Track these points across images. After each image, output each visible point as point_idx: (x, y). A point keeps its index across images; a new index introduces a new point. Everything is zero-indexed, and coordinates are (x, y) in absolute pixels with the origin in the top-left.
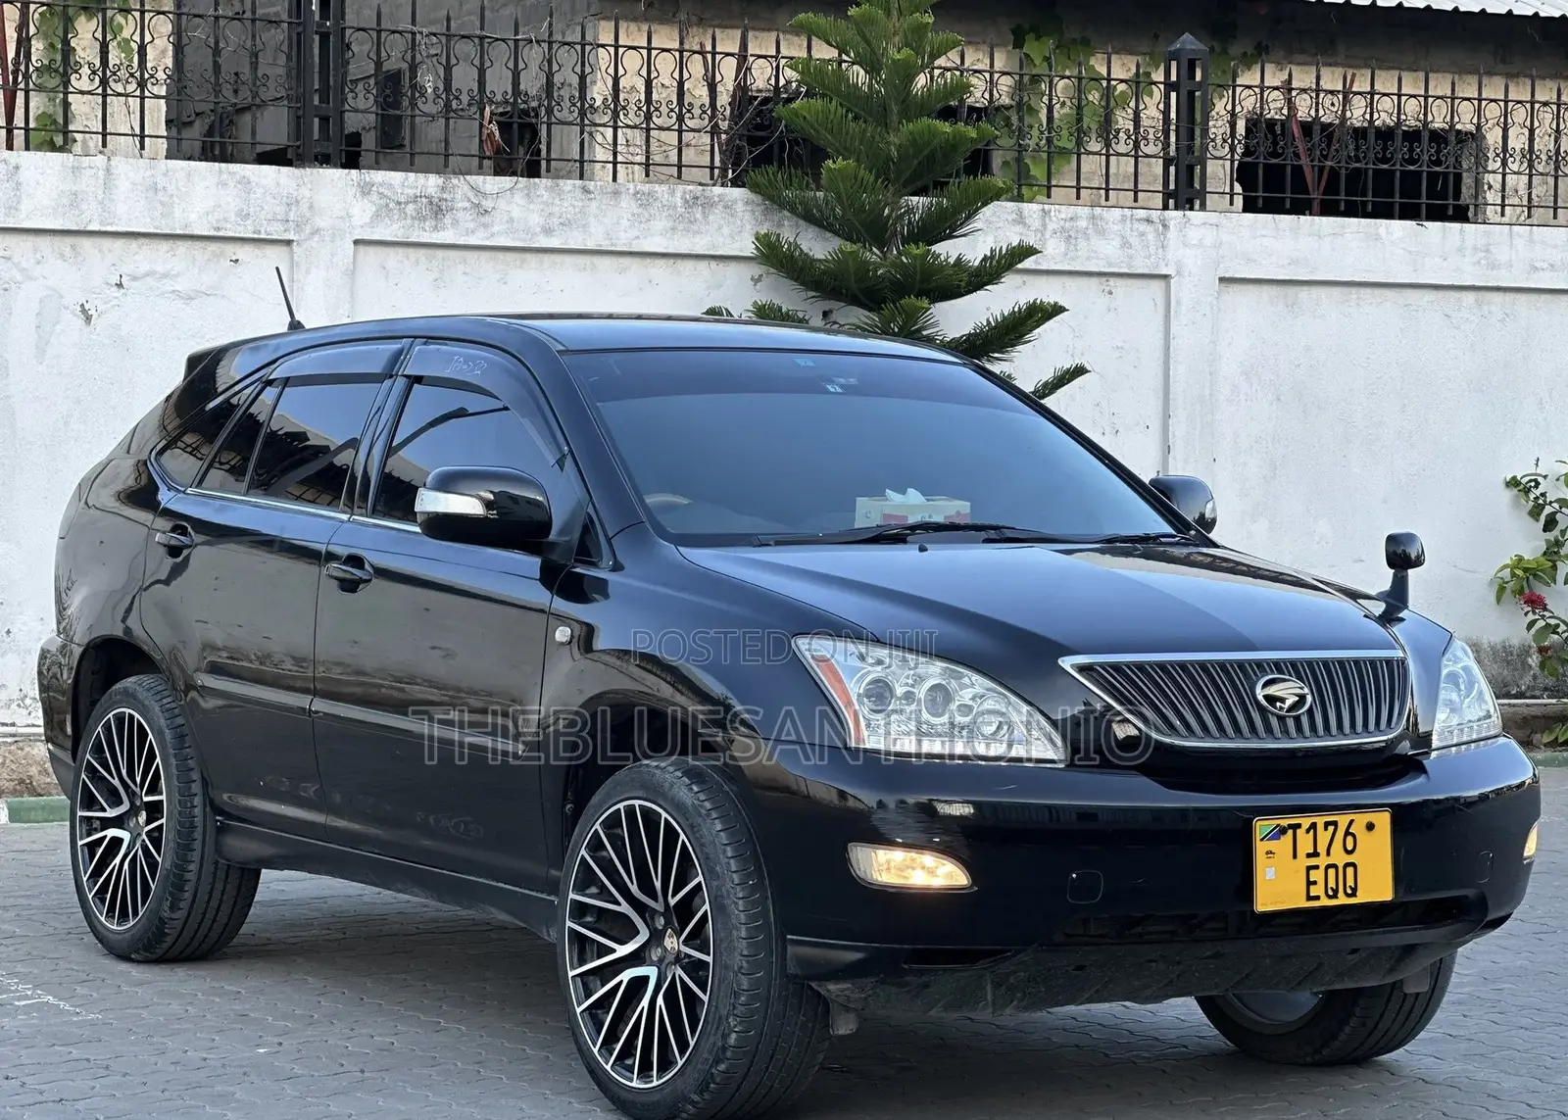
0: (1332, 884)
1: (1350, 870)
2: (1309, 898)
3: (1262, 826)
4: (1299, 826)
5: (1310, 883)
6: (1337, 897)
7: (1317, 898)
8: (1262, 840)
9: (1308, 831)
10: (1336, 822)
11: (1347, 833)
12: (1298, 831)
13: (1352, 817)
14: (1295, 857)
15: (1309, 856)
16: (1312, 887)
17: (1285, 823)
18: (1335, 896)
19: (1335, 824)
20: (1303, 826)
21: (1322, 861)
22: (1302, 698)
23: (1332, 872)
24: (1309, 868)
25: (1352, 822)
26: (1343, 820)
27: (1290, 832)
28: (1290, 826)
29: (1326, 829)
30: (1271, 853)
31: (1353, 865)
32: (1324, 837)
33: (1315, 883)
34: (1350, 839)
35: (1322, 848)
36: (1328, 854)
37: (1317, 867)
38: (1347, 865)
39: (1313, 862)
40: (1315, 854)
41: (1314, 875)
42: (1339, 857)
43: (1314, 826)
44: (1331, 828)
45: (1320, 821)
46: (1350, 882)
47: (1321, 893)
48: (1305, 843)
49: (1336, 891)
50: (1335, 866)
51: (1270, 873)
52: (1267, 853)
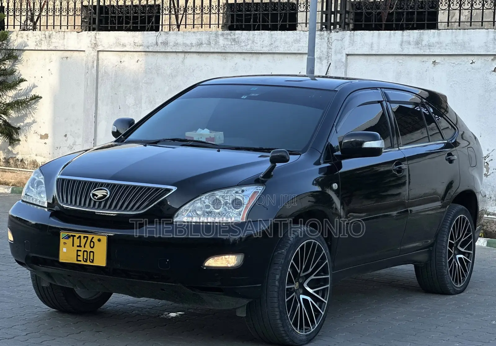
0: (85, 257)
1: (92, 254)
2: (78, 260)
3: (63, 234)
4: (75, 236)
5: (78, 256)
6: (87, 262)
7: (80, 261)
8: (62, 238)
9: (78, 238)
10: (88, 237)
11: (91, 241)
12: (75, 238)
13: (93, 236)
14: (73, 246)
15: (78, 246)
16: (78, 257)
17: (70, 234)
18: (86, 261)
19: (87, 237)
20: (76, 236)
21: (82, 249)
22: (105, 196)
23: (85, 253)
24: (78, 251)
25: (93, 237)
26: (90, 237)
27: (72, 238)
28: (72, 236)
29: (84, 238)
30: (65, 243)
31: (93, 252)
32: (83, 241)
33: (79, 256)
34: (92, 244)
35: (82, 245)
36: (84, 247)
37: (80, 251)
38: (90, 252)
39: (79, 249)
40: (80, 246)
41: (79, 253)
42: (88, 249)
43: (80, 237)
44: (86, 239)
45: (82, 235)
46: (92, 258)
47: (81, 259)
48: (77, 242)
49: (87, 260)
50: (87, 251)
51: (65, 250)
52: (64, 243)
